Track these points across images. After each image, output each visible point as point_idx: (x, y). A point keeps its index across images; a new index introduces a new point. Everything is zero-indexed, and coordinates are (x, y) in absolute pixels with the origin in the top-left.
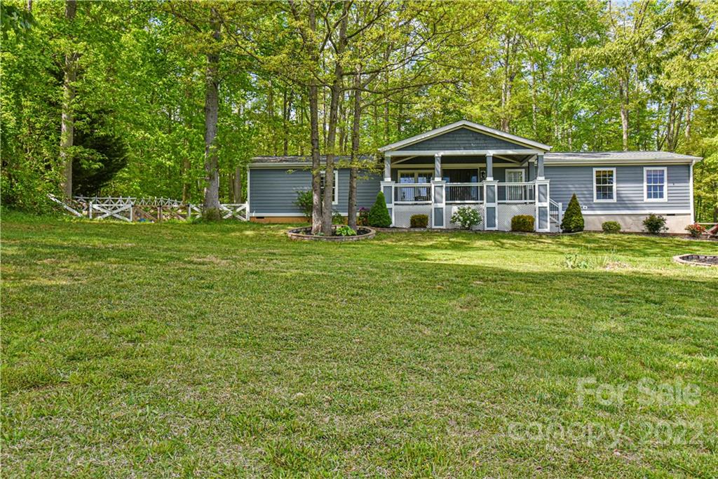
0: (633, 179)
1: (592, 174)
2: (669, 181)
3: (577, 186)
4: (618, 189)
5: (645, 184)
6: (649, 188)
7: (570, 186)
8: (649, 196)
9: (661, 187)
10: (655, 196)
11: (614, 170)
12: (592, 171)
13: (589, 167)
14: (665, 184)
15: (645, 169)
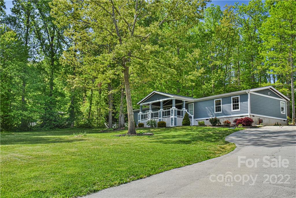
0: (227, 102)
1: (214, 102)
2: (240, 102)
3: (209, 107)
4: (223, 107)
5: (232, 104)
6: (234, 105)
7: (206, 108)
8: (234, 109)
9: (238, 105)
10: (236, 109)
11: (221, 99)
12: (214, 101)
13: (213, 99)
14: (239, 103)
15: (232, 97)
